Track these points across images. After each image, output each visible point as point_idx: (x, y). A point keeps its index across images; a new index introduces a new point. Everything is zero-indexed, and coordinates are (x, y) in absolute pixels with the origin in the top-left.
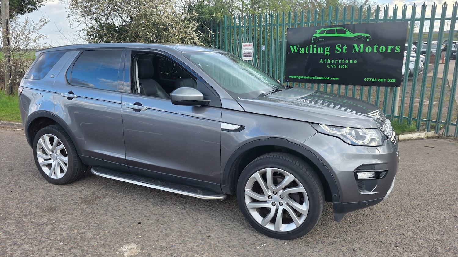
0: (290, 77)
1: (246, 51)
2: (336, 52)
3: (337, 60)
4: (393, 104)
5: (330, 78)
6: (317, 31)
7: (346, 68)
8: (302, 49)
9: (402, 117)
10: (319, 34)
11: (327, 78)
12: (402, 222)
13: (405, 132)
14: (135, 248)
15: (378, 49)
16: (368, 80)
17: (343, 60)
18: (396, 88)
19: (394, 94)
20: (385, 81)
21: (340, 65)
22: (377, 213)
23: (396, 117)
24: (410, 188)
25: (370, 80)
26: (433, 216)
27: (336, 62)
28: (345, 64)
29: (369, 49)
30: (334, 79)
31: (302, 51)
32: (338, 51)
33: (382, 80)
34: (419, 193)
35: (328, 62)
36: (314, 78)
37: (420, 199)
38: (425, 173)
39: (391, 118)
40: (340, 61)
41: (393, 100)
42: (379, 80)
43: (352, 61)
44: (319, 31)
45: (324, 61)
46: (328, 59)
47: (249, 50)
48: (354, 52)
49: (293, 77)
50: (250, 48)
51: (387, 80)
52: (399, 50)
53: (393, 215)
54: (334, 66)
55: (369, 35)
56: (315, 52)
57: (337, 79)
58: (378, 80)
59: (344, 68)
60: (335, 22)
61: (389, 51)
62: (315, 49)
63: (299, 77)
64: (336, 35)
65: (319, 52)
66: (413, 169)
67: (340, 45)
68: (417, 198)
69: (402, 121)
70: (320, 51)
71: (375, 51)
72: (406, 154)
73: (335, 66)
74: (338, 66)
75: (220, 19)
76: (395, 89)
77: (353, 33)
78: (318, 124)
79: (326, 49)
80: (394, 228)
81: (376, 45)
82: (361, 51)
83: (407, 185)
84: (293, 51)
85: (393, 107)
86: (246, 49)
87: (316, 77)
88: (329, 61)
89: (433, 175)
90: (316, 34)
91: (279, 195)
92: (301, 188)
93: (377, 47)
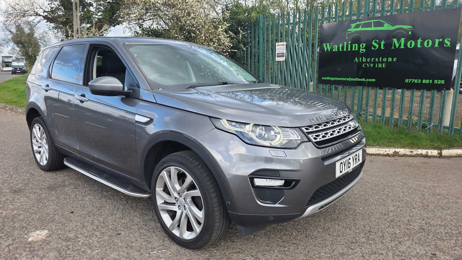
0: (323, 78)
1: (279, 51)
2: (373, 48)
3: (374, 59)
4: (441, 111)
5: (366, 80)
6: (352, 25)
7: (383, 67)
8: (335, 46)
9: (452, 128)
10: (354, 28)
11: (362, 80)
12: (350, 251)
13: (453, 147)
14: (44, 235)
15: (422, 44)
16: (409, 82)
17: (381, 58)
18: (445, 92)
19: (443, 98)
20: (431, 83)
21: (377, 64)
22: (328, 235)
23: (445, 127)
24: (402, 213)
25: (413, 82)
26: (400, 250)
27: (372, 61)
28: (382, 62)
29: (411, 44)
30: (370, 80)
31: (335, 49)
32: (375, 47)
33: (427, 81)
34: (408, 220)
35: (363, 61)
36: (348, 79)
37: (403, 227)
38: (442, 198)
39: (439, 129)
40: (377, 60)
41: (442, 106)
42: (424, 81)
43: (391, 58)
44: (353, 25)
45: (359, 60)
46: (364, 57)
47: (282, 50)
48: (393, 48)
49: (325, 78)
50: (283, 48)
51: (433, 81)
52: (449, 44)
53: (346, 241)
54: (370, 66)
55: (411, 27)
56: (349, 49)
57: (374, 80)
58: (422, 81)
59: (381, 67)
60: (372, 14)
61: (436, 45)
62: (349, 46)
63: (332, 79)
64: (373, 28)
65: (353, 49)
66: (430, 191)
67: (378, 41)
68: (400, 226)
69: (453, 133)
70: (355, 49)
71: (419, 46)
72: (438, 172)
73: (372, 65)
74: (374, 65)
75: (255, 19)
76: (443, 93)
77: (393, 26)
78: (219, 119)
79: (361, 46)
80: (333, 255)
81: (420, 38)
82: (402, 47)
83: (402, 209)
84: (326, 50)
85: (440, 116)
86: (279, 49)
87: (350, 78)
88: (365, 59)
89: (452, 200)
90: (351, 28)
91: (183, 198)
92: (197, 191)
93: (422, 41)
